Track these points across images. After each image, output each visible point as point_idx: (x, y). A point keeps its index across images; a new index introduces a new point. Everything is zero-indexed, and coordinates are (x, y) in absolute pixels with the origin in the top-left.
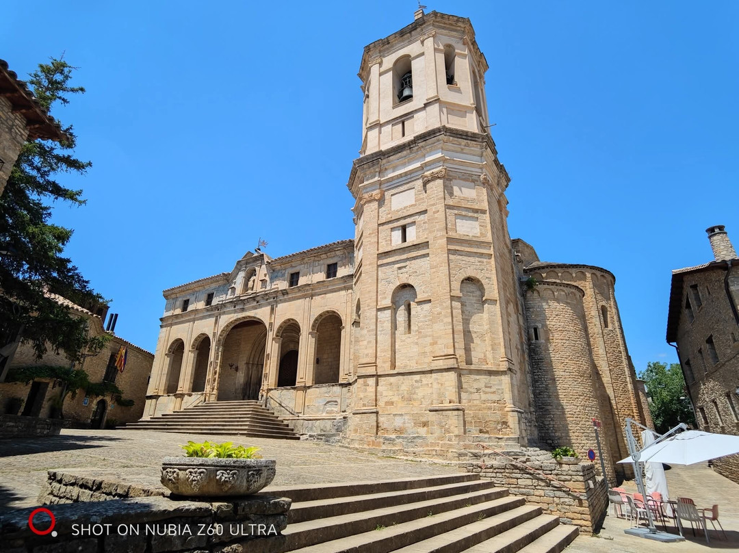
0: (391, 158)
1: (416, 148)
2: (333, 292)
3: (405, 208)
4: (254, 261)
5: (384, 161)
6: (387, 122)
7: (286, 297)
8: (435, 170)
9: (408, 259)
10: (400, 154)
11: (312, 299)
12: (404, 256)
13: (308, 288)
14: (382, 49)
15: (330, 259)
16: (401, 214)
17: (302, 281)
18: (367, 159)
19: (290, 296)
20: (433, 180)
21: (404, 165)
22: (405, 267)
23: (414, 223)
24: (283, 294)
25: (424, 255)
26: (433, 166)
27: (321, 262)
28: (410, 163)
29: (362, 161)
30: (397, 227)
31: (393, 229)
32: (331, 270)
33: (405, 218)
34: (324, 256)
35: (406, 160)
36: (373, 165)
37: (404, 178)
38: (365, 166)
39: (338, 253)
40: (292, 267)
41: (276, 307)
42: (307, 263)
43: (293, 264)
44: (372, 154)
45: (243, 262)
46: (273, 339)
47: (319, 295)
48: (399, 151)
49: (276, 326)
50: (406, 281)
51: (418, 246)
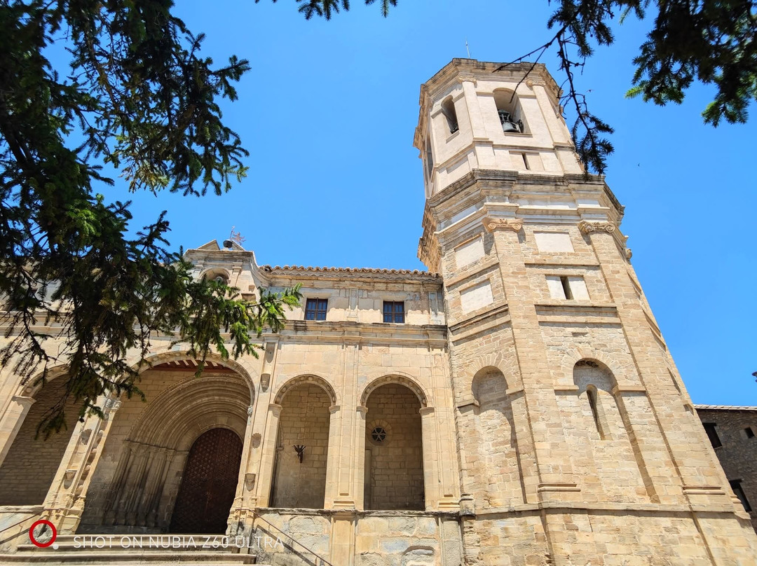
0: (529, 186)
1: (565, 188)
2: (403, 346)
3: (561, 254)
4: (224, 260)
5: (518, 187)
6: (502, 146)
7: (300, 334)
8: (601, 222)
9: (586, 324)
10: (541, 186)
11: (360, 349)
12: (581, 319)
13: (353, 329)
14: (474, 71)
15: (389, 293)
16: (554, 260)
17: (334, 315)
18: (496, 175)
19: (309, 334)
20: (597, 232)
21: (545, 201)
22: (583, 334)
23: (581, 277)
24: (296, 329)
25: (610, 324)
26: (593, 216)
27: (374, 294)
28: (553, 201)
29: (487, 175)
30: (554, 275)
31: (548, 276)
32: (394, 311)
33: (566, 266)
34: (382, 286)
35: (549, 197)
36: (503, 186)
37: (550, 217)
38: (491, 183)
39: (407, 288)
40: (312, 287)
41: (279, 348)
42: (344, 288)
43: (317, 284)
44: (504, 172)
45: (199, 254)
46: (270, 407)
47: (373, 345)
48: (542, 182)
49: (278, 383)
50: (591, 356)
51: (600, 310)
